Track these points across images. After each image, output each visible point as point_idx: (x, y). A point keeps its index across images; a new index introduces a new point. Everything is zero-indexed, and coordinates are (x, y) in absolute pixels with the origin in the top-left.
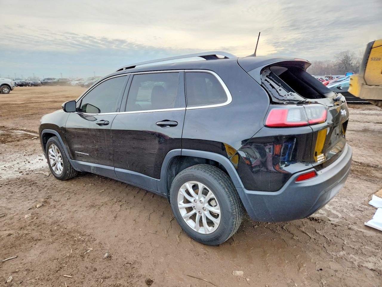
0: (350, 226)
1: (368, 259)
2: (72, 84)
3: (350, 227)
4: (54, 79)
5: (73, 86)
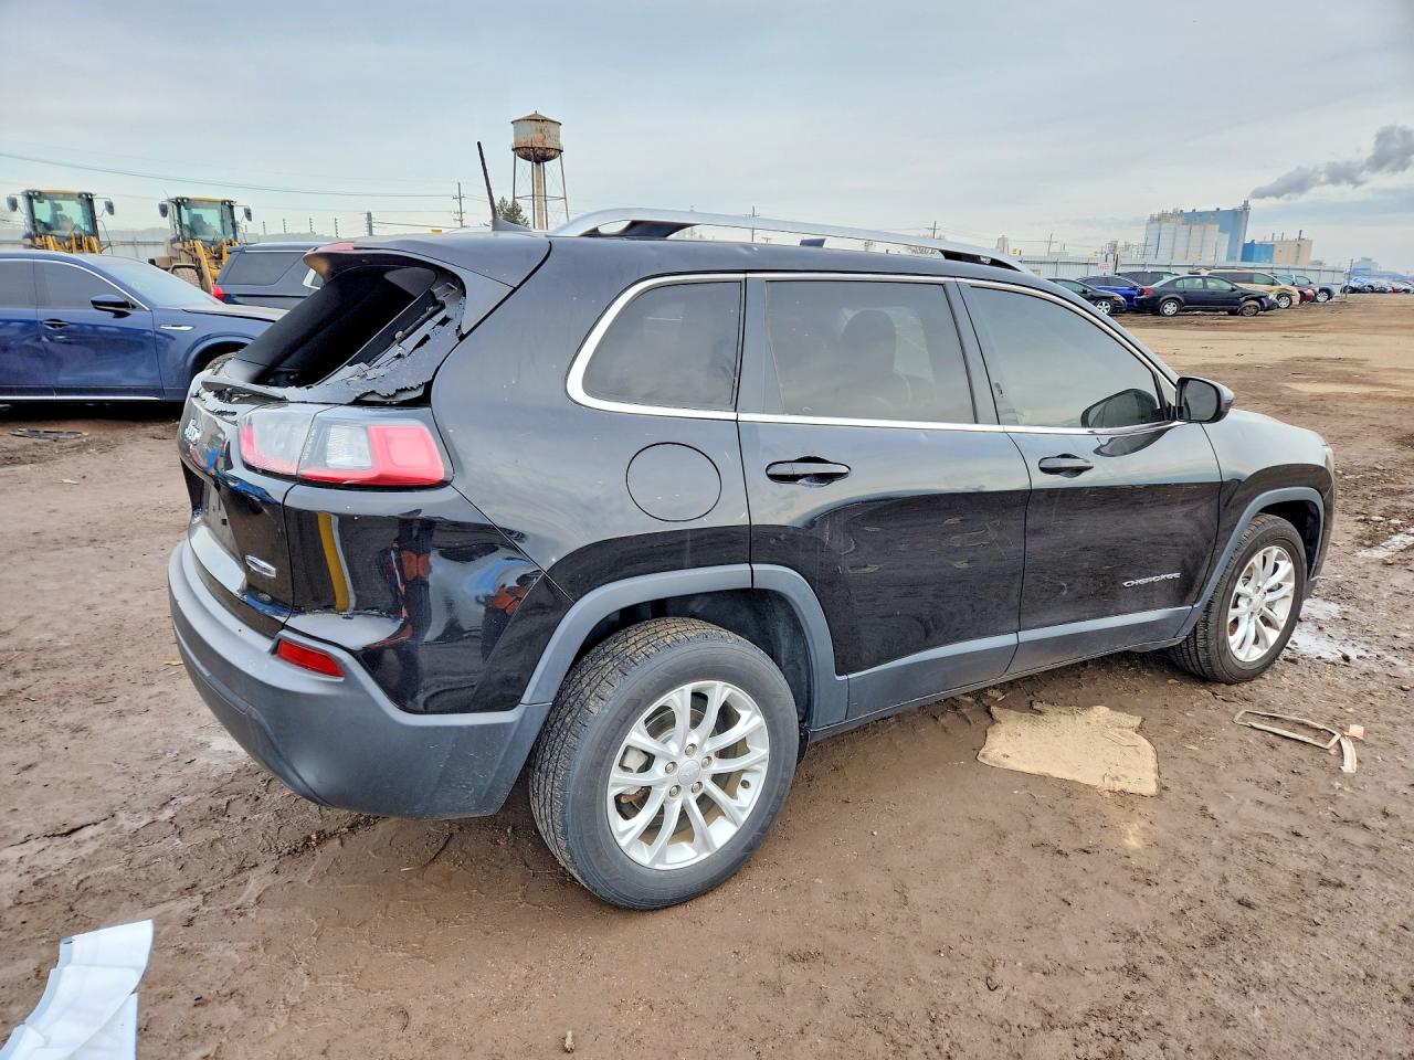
0: (198, 898)
1: (99, 843)
3: (196, 898)
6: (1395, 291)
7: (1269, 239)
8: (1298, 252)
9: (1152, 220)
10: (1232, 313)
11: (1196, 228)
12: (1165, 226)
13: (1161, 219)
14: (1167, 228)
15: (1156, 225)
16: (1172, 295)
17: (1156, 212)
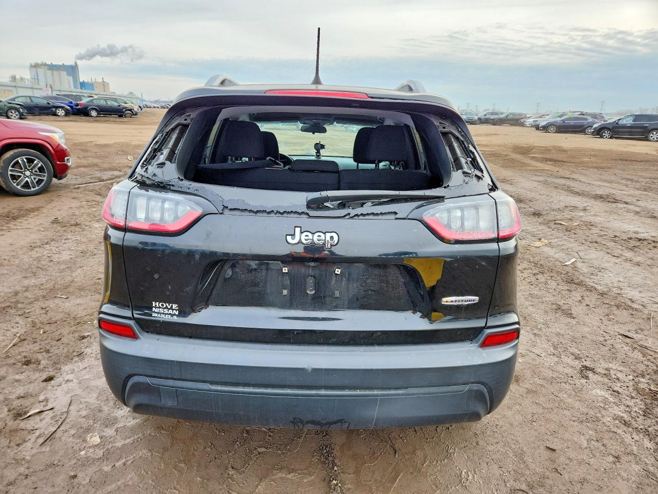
2: (526, 123)
4: (502, 113)
5: (528, 127)
6: (154, 107)
7: (90, 81)
8: (104, 87)
9: (32, 66)
10: (121, 116)
11: (55, 72)
12: (39, 70)
13: (36, 66)
14: (41, 71)
15: (34, 69)
16: (92, 107)
17: (33, 63)
